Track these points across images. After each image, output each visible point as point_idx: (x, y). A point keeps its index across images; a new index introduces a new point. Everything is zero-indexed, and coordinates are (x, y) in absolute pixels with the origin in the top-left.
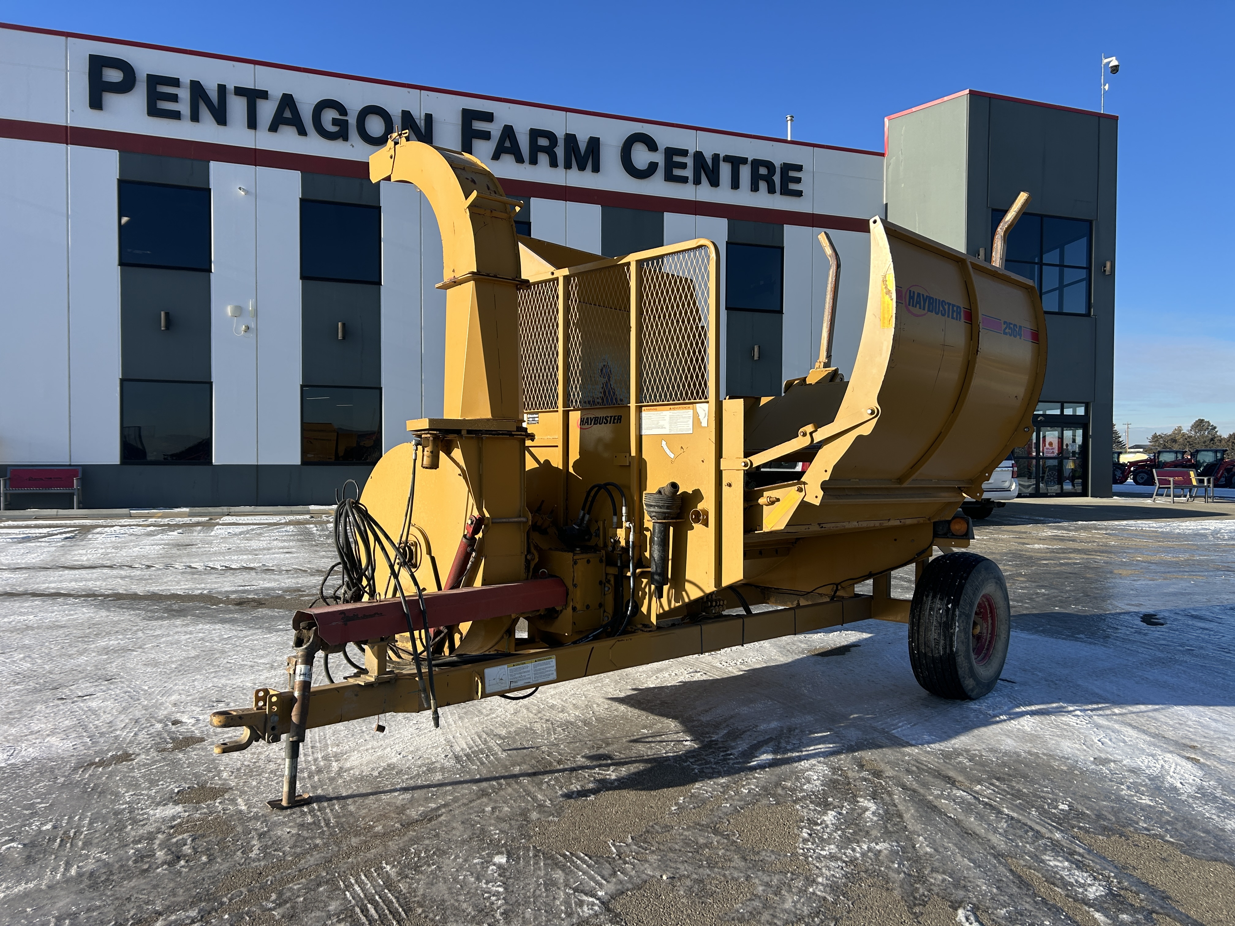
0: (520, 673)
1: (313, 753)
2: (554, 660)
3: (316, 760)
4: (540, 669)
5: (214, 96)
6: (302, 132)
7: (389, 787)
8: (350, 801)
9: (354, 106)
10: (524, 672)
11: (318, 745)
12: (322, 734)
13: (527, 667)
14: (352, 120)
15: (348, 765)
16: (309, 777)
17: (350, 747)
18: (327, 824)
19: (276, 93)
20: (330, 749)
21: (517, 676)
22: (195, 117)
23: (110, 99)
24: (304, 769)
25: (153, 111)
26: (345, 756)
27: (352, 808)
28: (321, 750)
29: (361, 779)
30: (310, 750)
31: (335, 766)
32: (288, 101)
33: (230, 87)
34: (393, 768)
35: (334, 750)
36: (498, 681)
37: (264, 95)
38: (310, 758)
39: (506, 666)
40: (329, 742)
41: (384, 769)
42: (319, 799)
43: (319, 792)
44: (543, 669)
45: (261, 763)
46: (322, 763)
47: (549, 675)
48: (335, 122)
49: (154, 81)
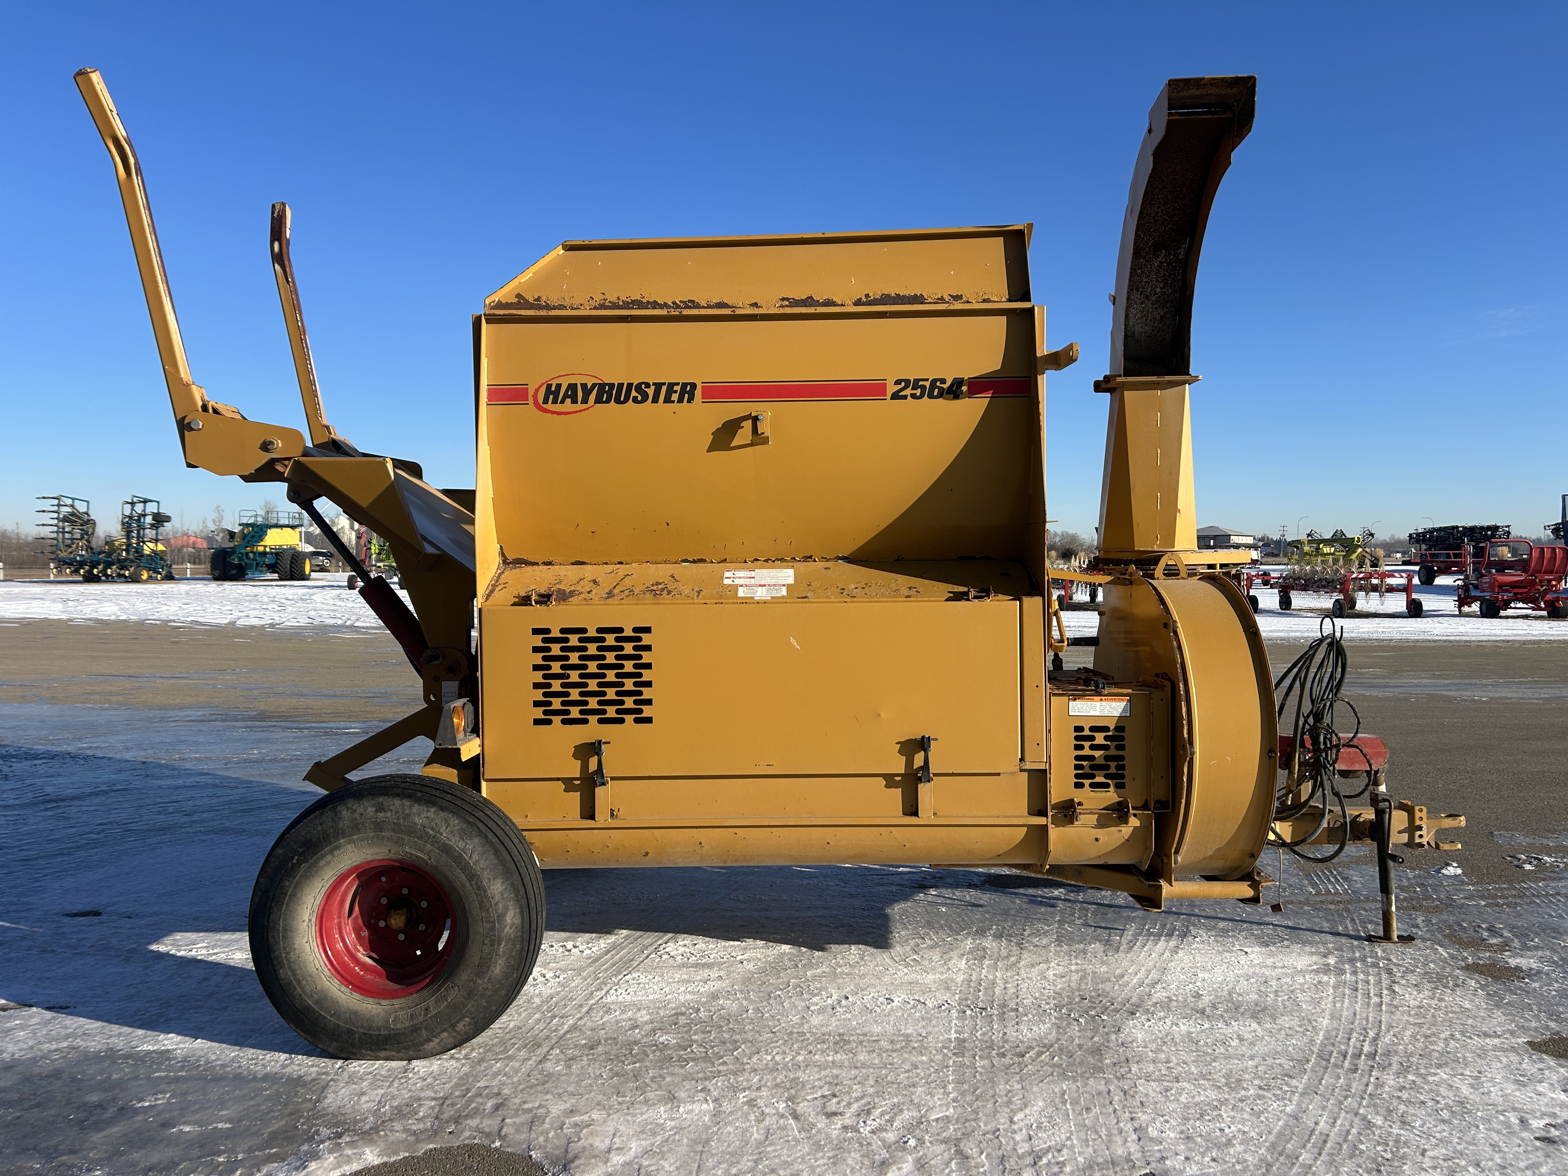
1: (1357, 982)
3: (1355, 973)
7: (1279, 929)
8: (1327, 930)
11: (1347, 992)
12: (1338, 1005)
15: (1315, 958)
16: (1365, 957)
17: (1304, 976)
18: (1353, 920)
20: (1332, 981)
24: (1371, 967)
26: (1315, 967)
27: (1326, 924)
28: (1345, 983)
29: (1304, 943)
30: (1360, 986)
31: (1332, 961)
34: (1263, 942)
35: (1325, 978)
38: (1361, 976)
40: (1331, 991)
41: (1274, 943)
42: (1358, 938)
43: (1356, 943)
45: (1429, 986)
46: (1347, 966)
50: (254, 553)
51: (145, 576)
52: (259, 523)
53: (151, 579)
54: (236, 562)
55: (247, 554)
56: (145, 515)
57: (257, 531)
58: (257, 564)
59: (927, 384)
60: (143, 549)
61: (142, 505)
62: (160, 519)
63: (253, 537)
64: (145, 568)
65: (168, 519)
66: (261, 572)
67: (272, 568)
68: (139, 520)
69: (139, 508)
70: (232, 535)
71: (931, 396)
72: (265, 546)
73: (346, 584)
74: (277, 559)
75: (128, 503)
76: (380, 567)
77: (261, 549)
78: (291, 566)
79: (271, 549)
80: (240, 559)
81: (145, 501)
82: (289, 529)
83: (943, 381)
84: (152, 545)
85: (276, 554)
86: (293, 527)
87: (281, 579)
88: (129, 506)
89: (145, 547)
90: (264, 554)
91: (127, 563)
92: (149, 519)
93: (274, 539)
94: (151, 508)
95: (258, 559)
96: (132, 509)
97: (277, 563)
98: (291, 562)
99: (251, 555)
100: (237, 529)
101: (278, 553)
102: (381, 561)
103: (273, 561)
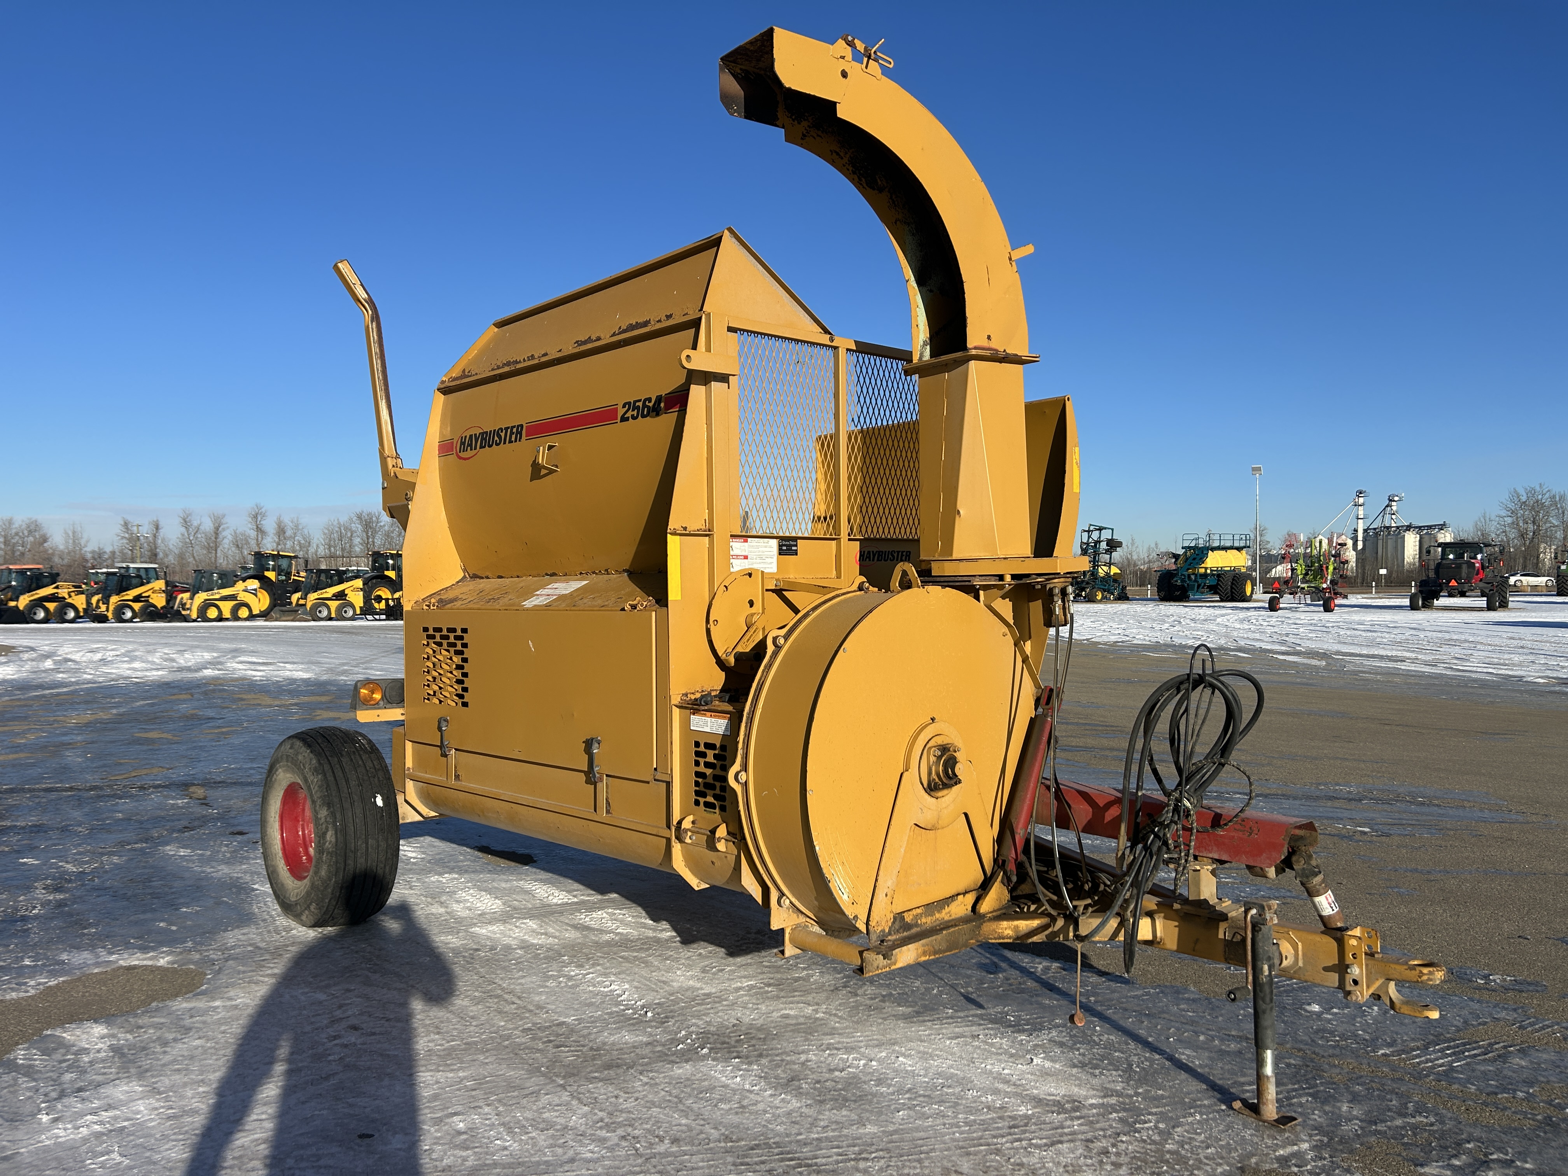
50: (1196, 575)
51: (1099, 597)
52: (1200, 546)
53: (1105, 599)
54: (1179, 583)
55: (1189, 576)
56: (1100, 542)
57: (1198, 554)
58: (1199, 586)
59: (640, 404)
60: (1098, 572)
61: (1098, 532)
62: (1113, 545)
63: (1194, 559)
64: (1099, 589)
65: (1120, 544)
66: (1202, 593)
67: (1214, 590)
68: (1095, 546)
69: (1095, 535)
70: (1176, 556)
71: (643, 416)
72: (1206, 569)
73: (1267, 605)
74: (1219, 580)
75: (1085, 531)
76: (1303, 588)
77: (1202, 571)
78: (1232, 588)
79: (1211, 571)
80: (1183, 581)
81: (1100, 529)
82: (1235, 551)
83: (650, 400)
84: (1105, 568)
85: (1219, 576)
86: (1239, 549)
87: (1222, 600)
88: (1086, 533)
89: (1100, 570)
90: (1205, 575)
91: (1084, 585)
92: (1103, 545)
93: (1214, 561)
94: (1106, 535)
95: (1200, 581)
96: (1089, 537)
97: (1218, 584)
98: (1232, 583)
99: (1193, 577)
100: (1181, 552)
101: (1219, 574)
102: (1307, 582)
103: (1214, 583)
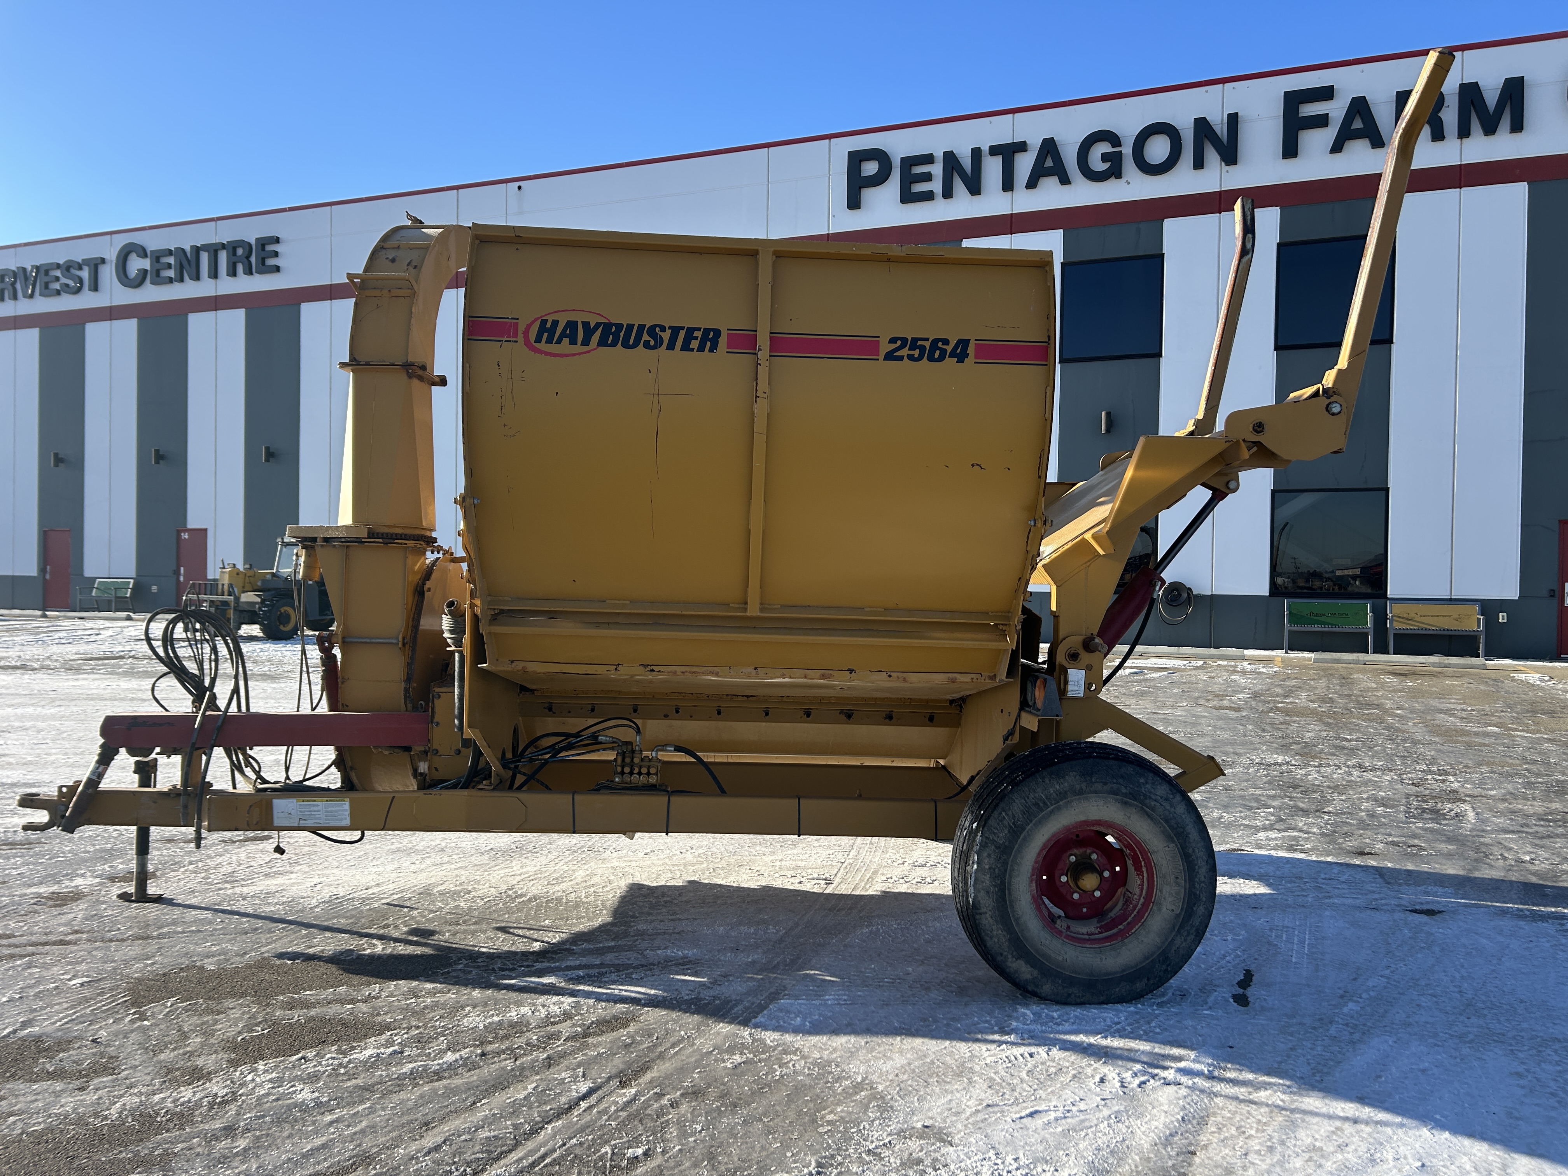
0: (310, 811)
2: (348, 803)
4: (331, 811)
5: (967, 163)
6: (1065, 180)
9: (1129, 131)
10: (315, 811)
13: (318, 806)
14: (1127, 150)
19: (1035, 142)
21: (307, 813)
22: (948, 193)
23: (869, 195)
25: (908, 197)
32: (1049, 147)
33: (985, 148)
36: (287, 815)
37: (1022, 147)
39: (295, 800)
44: (335, 811)
47: (342, 819)
48: (1105, 157)
49: (909, 163)
